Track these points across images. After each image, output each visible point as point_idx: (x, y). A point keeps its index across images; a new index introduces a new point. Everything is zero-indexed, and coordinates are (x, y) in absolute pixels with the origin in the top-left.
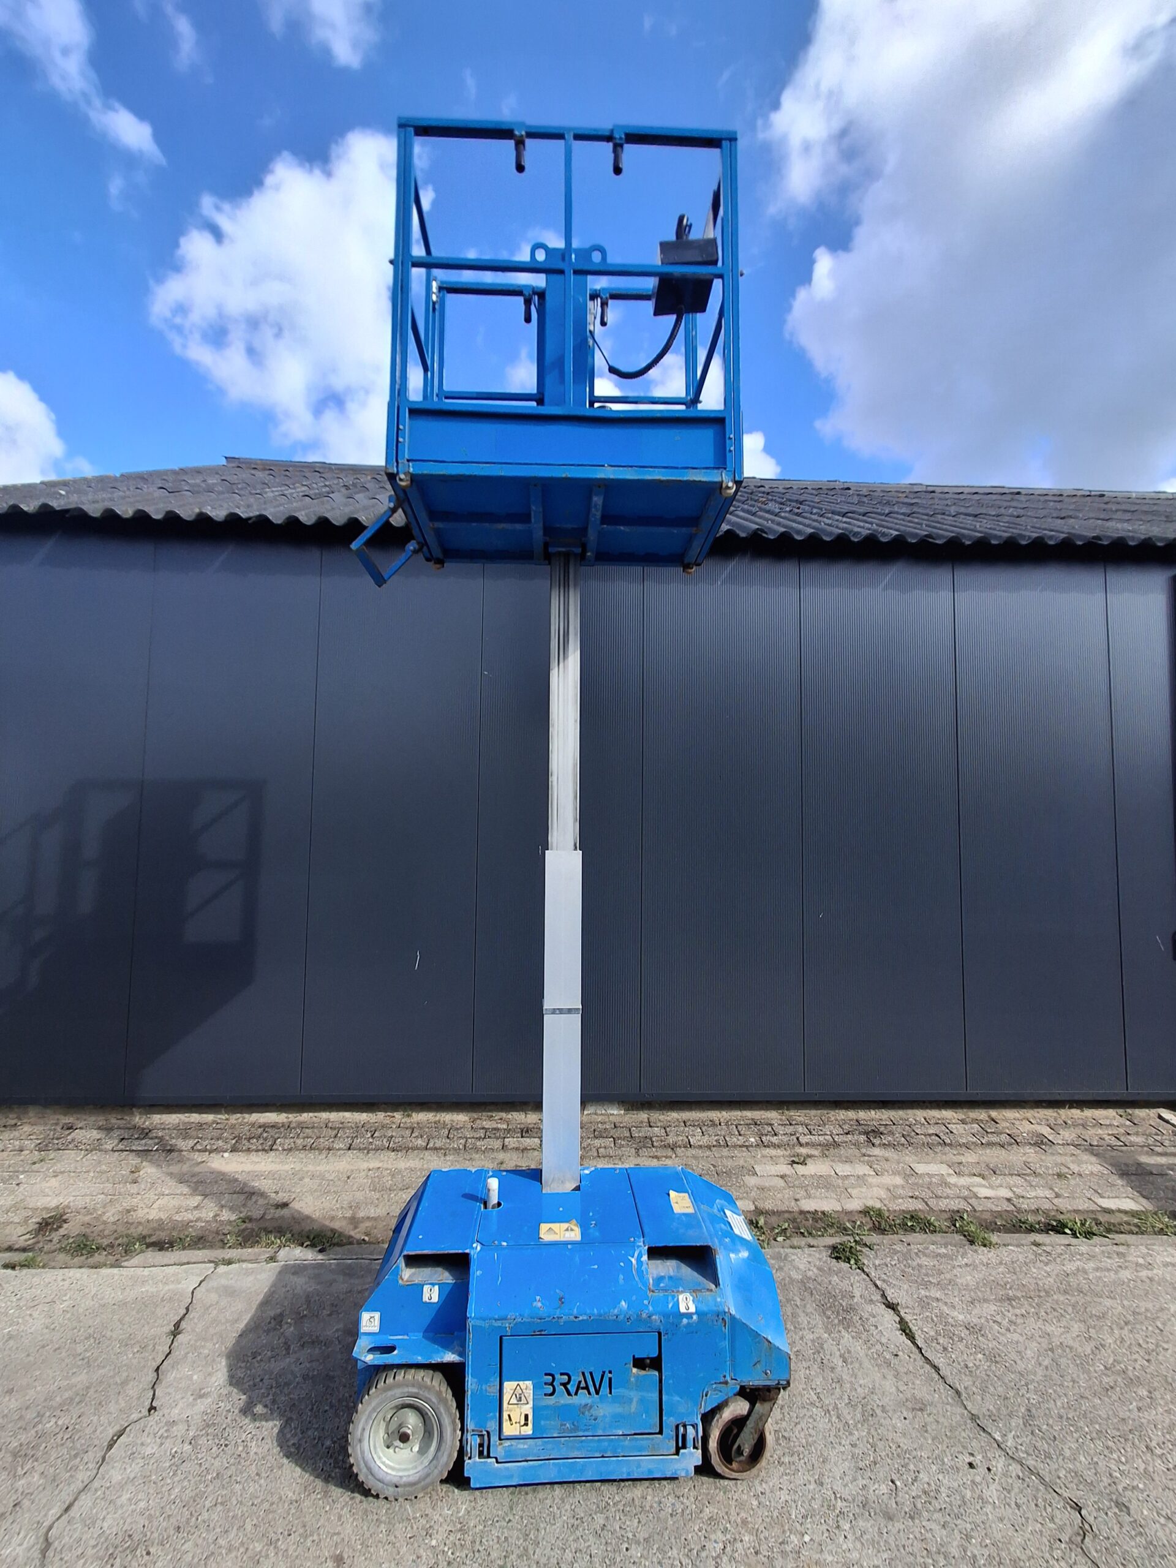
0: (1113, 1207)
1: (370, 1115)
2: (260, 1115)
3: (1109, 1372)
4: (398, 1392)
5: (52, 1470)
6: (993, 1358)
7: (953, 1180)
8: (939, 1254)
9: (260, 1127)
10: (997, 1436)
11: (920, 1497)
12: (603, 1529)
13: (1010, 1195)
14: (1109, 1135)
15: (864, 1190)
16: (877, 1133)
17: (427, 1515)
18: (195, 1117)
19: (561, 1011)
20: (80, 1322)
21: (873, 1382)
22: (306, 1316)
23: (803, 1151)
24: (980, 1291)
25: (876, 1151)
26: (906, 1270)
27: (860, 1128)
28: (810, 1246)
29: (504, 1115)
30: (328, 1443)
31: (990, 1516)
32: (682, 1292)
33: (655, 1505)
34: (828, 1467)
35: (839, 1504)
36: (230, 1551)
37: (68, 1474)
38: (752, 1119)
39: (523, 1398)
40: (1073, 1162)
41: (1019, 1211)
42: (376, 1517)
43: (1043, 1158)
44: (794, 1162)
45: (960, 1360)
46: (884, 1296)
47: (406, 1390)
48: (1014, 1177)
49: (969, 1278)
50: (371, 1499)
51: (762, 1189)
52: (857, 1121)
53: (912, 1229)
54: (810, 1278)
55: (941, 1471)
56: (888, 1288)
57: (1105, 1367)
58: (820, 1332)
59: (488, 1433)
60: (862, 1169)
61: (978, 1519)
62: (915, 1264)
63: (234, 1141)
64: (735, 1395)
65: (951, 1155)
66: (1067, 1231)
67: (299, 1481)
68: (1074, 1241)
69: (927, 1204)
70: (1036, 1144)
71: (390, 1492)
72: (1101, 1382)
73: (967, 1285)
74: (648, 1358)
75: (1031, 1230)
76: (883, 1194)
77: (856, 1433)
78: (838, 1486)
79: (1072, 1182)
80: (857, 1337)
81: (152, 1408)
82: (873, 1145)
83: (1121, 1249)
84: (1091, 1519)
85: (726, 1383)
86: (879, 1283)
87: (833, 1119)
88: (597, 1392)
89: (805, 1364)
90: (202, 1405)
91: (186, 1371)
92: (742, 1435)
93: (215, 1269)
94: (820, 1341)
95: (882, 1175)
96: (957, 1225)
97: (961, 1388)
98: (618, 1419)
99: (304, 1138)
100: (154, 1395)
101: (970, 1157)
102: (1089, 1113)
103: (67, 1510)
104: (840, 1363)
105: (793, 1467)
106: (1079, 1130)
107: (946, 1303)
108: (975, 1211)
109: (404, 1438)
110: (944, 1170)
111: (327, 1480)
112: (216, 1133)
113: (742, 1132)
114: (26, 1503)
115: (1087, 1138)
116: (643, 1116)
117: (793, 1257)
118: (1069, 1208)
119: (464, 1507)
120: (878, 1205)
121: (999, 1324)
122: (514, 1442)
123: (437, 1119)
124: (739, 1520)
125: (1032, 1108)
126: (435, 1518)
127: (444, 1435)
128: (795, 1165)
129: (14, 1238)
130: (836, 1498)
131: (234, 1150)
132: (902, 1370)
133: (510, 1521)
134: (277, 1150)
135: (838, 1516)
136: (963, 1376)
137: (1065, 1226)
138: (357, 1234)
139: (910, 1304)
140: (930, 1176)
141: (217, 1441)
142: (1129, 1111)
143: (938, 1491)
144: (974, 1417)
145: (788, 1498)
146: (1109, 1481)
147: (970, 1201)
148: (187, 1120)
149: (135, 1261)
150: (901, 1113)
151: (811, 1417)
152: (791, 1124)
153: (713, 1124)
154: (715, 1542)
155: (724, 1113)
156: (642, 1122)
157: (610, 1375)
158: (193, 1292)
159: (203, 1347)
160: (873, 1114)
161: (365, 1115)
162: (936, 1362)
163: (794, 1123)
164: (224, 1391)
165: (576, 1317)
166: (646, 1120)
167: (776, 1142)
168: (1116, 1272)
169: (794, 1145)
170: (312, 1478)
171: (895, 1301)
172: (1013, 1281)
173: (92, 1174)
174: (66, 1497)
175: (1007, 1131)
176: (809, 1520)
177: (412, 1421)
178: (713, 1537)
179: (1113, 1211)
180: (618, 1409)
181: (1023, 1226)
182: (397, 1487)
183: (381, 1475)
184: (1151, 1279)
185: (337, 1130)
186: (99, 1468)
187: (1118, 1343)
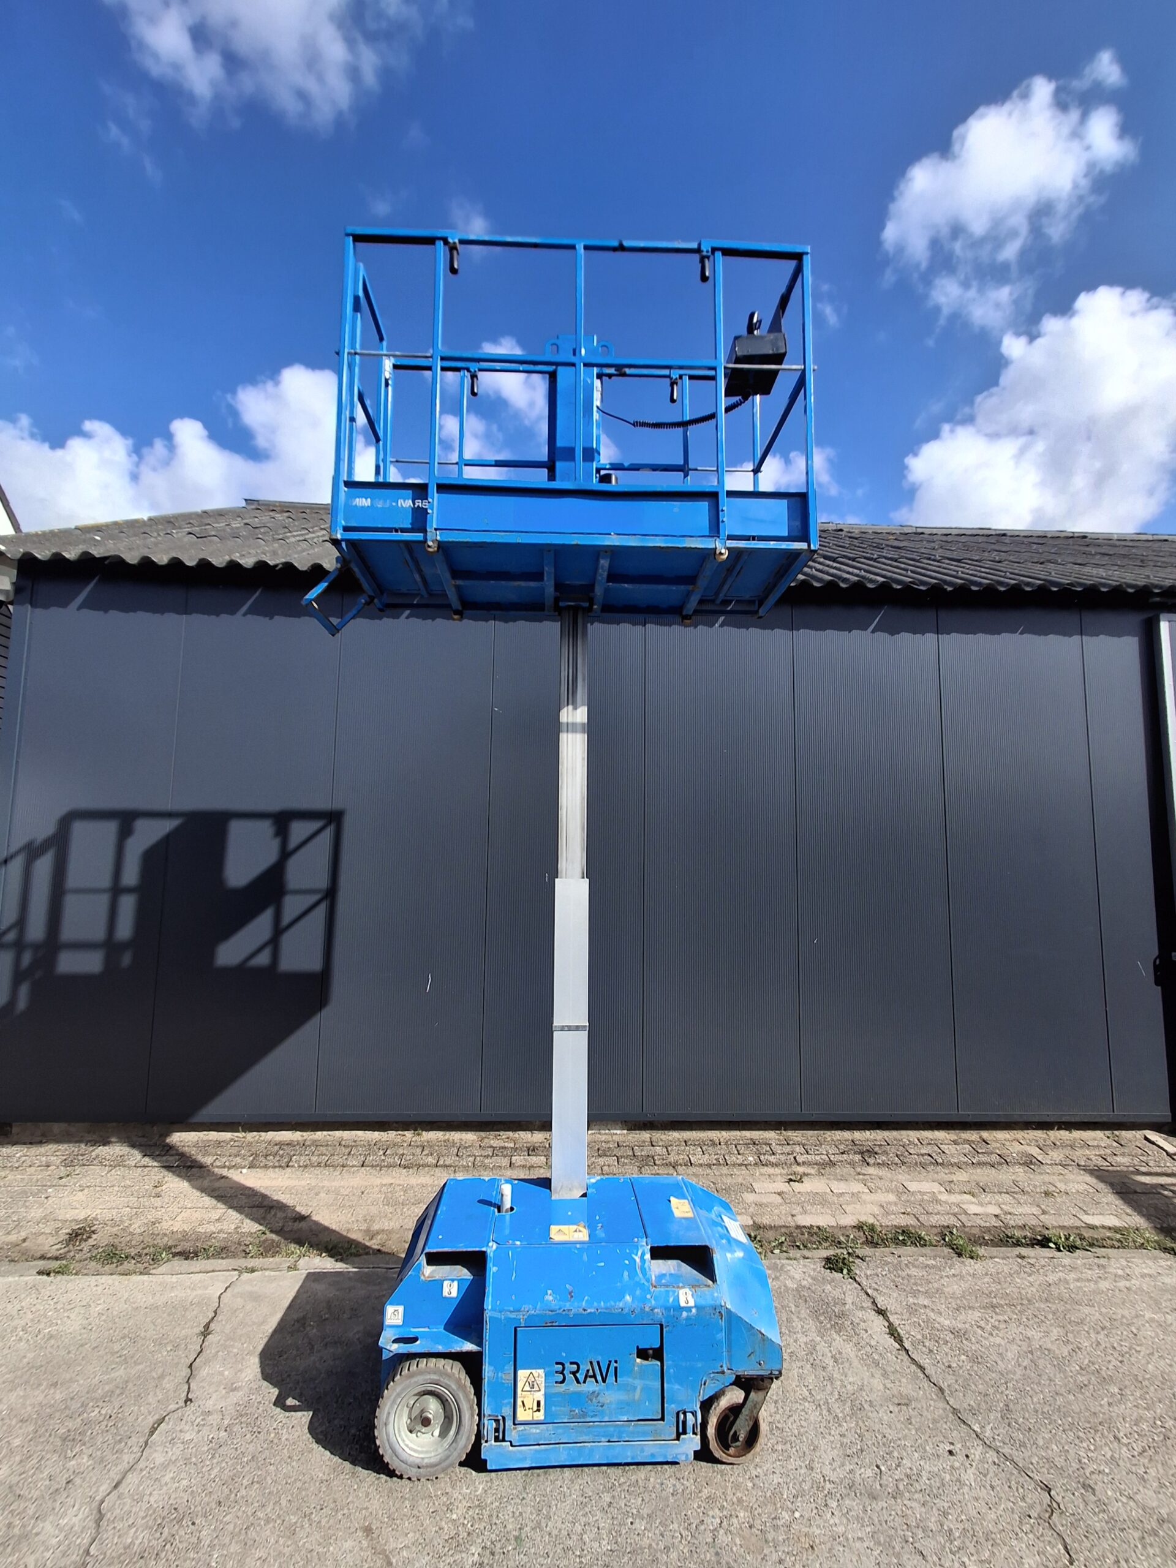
0: (1097, 1223)
1: (382, 1133)
2: (276, 1133)
3: (1084, 1372)
4: (420, 1379)
5: (99, 1453)
6: (975, 1359)
7: (944, 1197)
8: (927, 1266)
9: (276, 1145)
10: (976, 1428)
11: (902, 1480)
12: (609, 1506)
13: (997, 1211)
14: (1096, 1155)
15: (858, 1206)
16: (872, 1152)
17: (447, 1493)
18: (213, 1135)
19: (570, 1028)
20: (115, 1323)
21: (862, 1379)
22: (327, 1319)
23: (800, 1170)
24: (966, 1299)
25: (871, 1170)
26: (896, 1279)
27: (855, 1148)
28: (805, 1258)
29: (510, 1134)
30: (353, 1431)
31: (967, 1496)
32: (683, 1287)
33: (657, 1486)
34: (818, 1454)
35: (828, 1485)
36: (268, 1521)
37: (115, 1456)
38: (751, 1139)
39: (536, 1385)
40: (1060, 1181)
41: (1006, 1226)
42: (400, 1495)
43: (1032, 1177)
44: (791, 1180)
45: (944, 1361)
46: (874, 1303)
47: (428, 1377)
48: (1003, 1195)
49: (956, 1287)
50: (395, 1479)
51: (760, 1205)
52: (853, 1141)
53: (904, 1243)
54: (804, 1287)
55: (922, 1458)
56: (878, 1296)
57: (1081, 1367)
58: (813, 1335)
59: (504, 1418)
60: (856, 1187)
61: (955, 1498)
62: (904, 1274)
63: (251, 1158)
64: (731, 1384)
65: (943, 1174)
66: (1051, 1245)
67: (328, 1463)
68: (1059, 1253)
69: (918, 1220)
70: (1026, 1164)
71: (412, 1472)
72: (1075, 1381)
73: (954, 1293)
74: (651, 1349)
75: (1018, 1244)
76: (876, 1210)
77: (845, 1424)
78: (827, 1471)
79: (1059, 1200)
80: (849, 1339)
81: (188, 1400)
82: (868, 1164)
83: (1102, 1261)
84: (1059, 1499)
85: (723, 1372)
86: (869, 1291)
87: (829, 1139)
88: (604, 1381)
89: (799, 1364)
90: (235, 1397)
91: (218, 1367)
92: (738, 1422)
93: (240, 1276)
94: (813, 1343)
95: (876, 1192)
96: (947, 1239)
97: (944, 1386)
98: (623, 1406)
99: (319, 1155)
100: (189, 1388)
101: (961, 1176)
102: (1077, 1134)
103: (116, 1487)
104: (831, 1363)
105: (785, 1454)
106: (1068, 1151)
107: (933, 1310)
108: (964, 1226)
109: (426, 1422)
110: (936, 1188)
111: (353, 1463)
112: (234, 1151)
113: (741, 1152)
114: (78, 1481)
115: (1075, 1158)
116: (646, 1135)
117: (789, 1268)
118: (1056, 1224)
119: (481, 1487)
120: (871, 1220)
121: (983, 1329)
122: (526, 1427)
123: (446, 1137)
124: (735, 1500)
125: (1022, 1129)
126: (455, 1496)
127: (463, 1418)
128: (791, 1183)
129: (47, 1248)
130: (825, 1480)
131: (251, 1166)
132: (889, 1369)
133: (524, 1498)
134: (292, 1166)
135: (826, 1496)
136: (947, 1375)
137: (1049, 1240)
138: (374, 1244)
139: (899, 1310)
140: (922, 1193)
141: (251, 1429)
142: (1116, 1132)
143: (919, 1475)
144: (955, 1411)
145: (780, 1480)
146: (1078, 1467)
147: (959, 1217)
148: (205, 1138)
149: (163, 1268)
150: (895, 1134)
151: (803, 1410)
152: (788, 1144)
153: (713, 1143)
154: (713, 1517)
155: (724, 1133)
156: (644, 1142)
157: (615, 1365)
158: (220, 1297)
159: (233, 1346)
160: (868, 1135)
161: (376, 1133)
162: (921, 1362)
163: (791, 1142)
164: (254, 1386)
165: (585, 1310)
166: (648, 1140)
167: (774, 1161)
168: (1096, 1282)
169: (791, 1164)
170: (340, 1460)
171: (883, 1308)
172: (998, 1290)
173: (116, 1188)
174: (115, 1474)
175: (998, 1151)
176: (799, 1499)
177: (433, 1407)
178: (711, 1513)
179: (1097, 1227)
180: (622, 1396)
181: (1010, 1240)
182: (419, 1467)
183: (404, 1456)
184: (1128, 1289)
185: (351, 1147)
186: (143, 1452)
187: (1094, 1346)
